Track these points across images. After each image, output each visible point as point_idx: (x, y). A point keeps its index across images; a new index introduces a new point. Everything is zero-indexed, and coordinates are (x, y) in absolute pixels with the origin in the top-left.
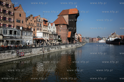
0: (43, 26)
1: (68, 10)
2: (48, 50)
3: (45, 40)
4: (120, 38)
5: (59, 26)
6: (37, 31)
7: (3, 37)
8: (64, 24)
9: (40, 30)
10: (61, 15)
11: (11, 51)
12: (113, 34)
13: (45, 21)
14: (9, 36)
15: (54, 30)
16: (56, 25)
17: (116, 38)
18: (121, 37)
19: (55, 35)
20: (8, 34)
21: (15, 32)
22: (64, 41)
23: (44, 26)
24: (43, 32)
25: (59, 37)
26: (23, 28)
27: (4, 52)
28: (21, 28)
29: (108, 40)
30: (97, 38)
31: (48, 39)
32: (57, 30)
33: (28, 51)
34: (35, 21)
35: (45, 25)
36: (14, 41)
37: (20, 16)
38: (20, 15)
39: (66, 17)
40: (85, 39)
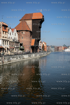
1: (31, 15)
2: (9, 60)
5: (21, 32)
8: (27, 31)
10: (24, 20)
13: (5, 27)
15: (15, 37)
16: (17, 31)
19: (16, 42)
23: (3, 32)
24: (2, 40)
25: (21, 45)
30: (63, 47)
32: (19, 37)
35: (5, 30)
39: (29, 23)
40: (50, 48)
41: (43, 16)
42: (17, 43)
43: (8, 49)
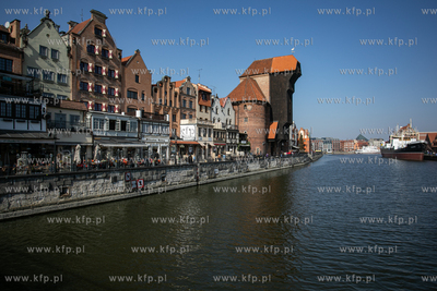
0: (197, 107)
1: (268, 63)
2: (212, 175)
3: (202, 144)
4: (423, 141)
5: (241, 106)
6: (183, 122)
7: (94, 136)
8: (259, 102)
9: (191, 117)
10: (248, 77)
11: (112, 175)
12: (405, 128)
13: (205, 95)
14: (109, 135)
15: (229, 118)
16: (233, 104)
17: (413, 141)
18: (427, 139)
19: (230, 131)
20: (105, 129)
21: (124, 124)
22: (257, 149)
23: (201, 106)
24: (198, 125)
25: (243, 137)
26: (143, 112)
27: (95, 178)
28: (138, 114)
29: (388, 146)
30: (356, 142)
31: (212, 144)
32: (237, 118)
33: (155, 177)
34: (176, 94)
35: (204, 103)
36: (121, 148)
37: (137, 81)
38: (137, 77)
39: (263, 82)
40: (321, 144)
41: (298, 64)
42: (233, 132)
43: (210, 146)
